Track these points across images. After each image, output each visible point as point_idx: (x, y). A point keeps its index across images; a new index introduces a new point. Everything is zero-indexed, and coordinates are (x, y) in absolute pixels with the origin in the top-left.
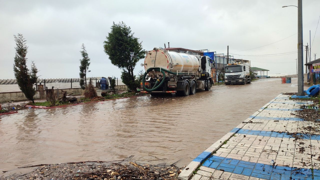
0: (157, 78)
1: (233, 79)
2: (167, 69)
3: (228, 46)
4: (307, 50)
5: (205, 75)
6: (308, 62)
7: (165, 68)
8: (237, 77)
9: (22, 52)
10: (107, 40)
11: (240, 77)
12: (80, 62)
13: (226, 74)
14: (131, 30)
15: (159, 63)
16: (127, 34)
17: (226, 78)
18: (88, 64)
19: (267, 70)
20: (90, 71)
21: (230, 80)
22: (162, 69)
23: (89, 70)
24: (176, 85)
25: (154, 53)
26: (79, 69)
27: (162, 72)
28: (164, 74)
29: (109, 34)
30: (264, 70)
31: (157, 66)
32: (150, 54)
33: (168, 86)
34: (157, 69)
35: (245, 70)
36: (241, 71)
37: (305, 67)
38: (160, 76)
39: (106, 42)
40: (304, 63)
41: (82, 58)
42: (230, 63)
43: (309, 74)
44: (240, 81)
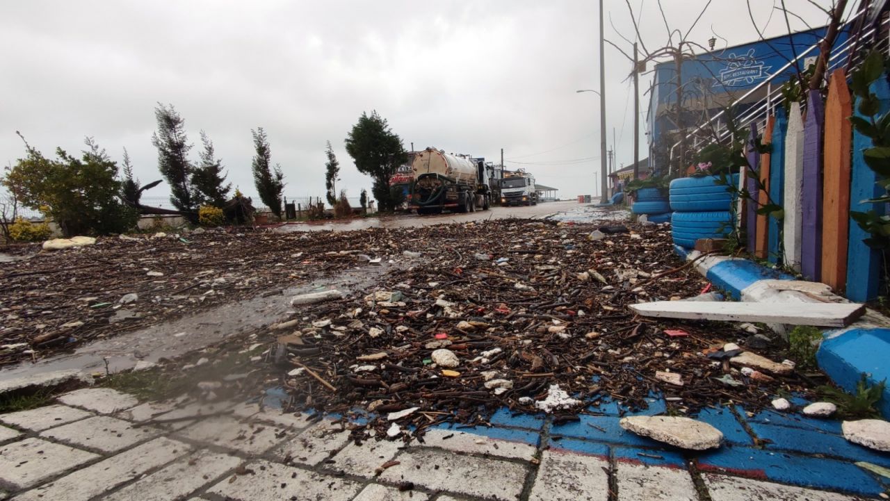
0: (433, 188)
1: (514, 198)
2: (446, 176)
3: (502, 150)
4: (610, 158)
5: (484, 187)
6: (612, 172)
7: (443, 174)
8: (519, 195)
9: (262, 150)
10: (349, 138)
11: (523, 195)
12: (326, 167)
13: (504, 191)
14: (387, 123)
15: (435, 168)
16: (380, 128)
17: (503, 196)
18: (338, 170)
19: (555, 190)
20: (339, 180)
21: (508, 200)
22: (439, 176)
23: (338, 178)
24: (457, 196)
25: (426, 155)
26: (325, 177)
27: (439, 179)
28: (442, 182)
29: (355, 128)
30: (550, 189)
31: (432, 171)
32: (421, 156)
33: (447, 197)
34: (433, 176)
35: (529, 185)
36: (525, 186)
37: (608, 178)
38: (436, 184)
39: (348, 140)
40: (608, 174)
41: (328, 161)
42: (506, 175)
43: (613, 189)
44: (524, 199)
